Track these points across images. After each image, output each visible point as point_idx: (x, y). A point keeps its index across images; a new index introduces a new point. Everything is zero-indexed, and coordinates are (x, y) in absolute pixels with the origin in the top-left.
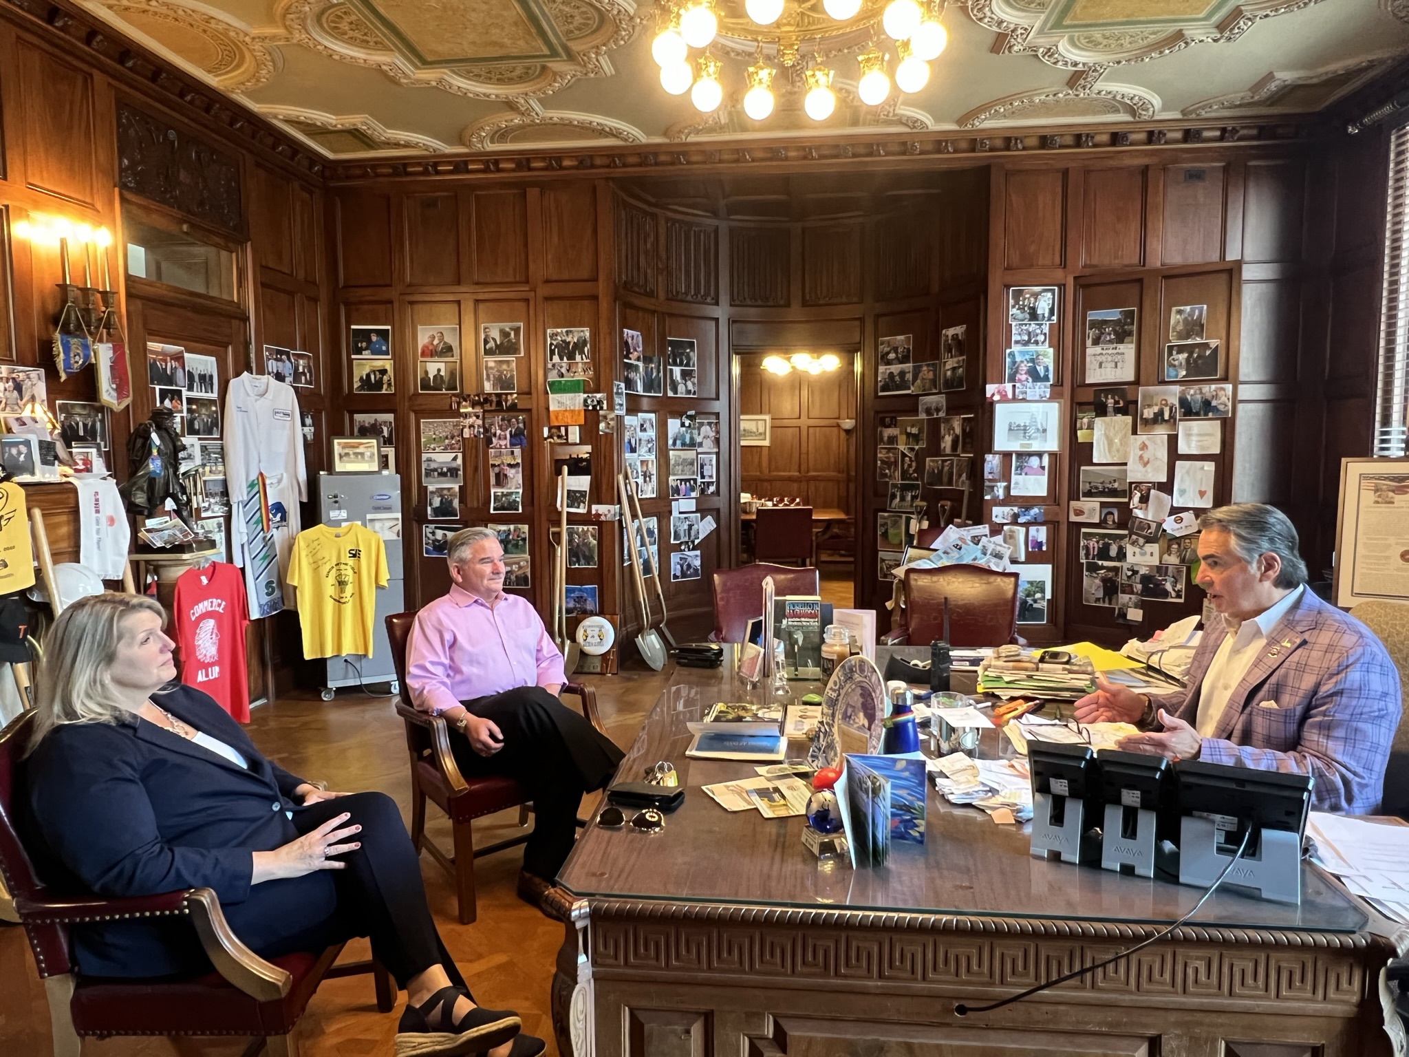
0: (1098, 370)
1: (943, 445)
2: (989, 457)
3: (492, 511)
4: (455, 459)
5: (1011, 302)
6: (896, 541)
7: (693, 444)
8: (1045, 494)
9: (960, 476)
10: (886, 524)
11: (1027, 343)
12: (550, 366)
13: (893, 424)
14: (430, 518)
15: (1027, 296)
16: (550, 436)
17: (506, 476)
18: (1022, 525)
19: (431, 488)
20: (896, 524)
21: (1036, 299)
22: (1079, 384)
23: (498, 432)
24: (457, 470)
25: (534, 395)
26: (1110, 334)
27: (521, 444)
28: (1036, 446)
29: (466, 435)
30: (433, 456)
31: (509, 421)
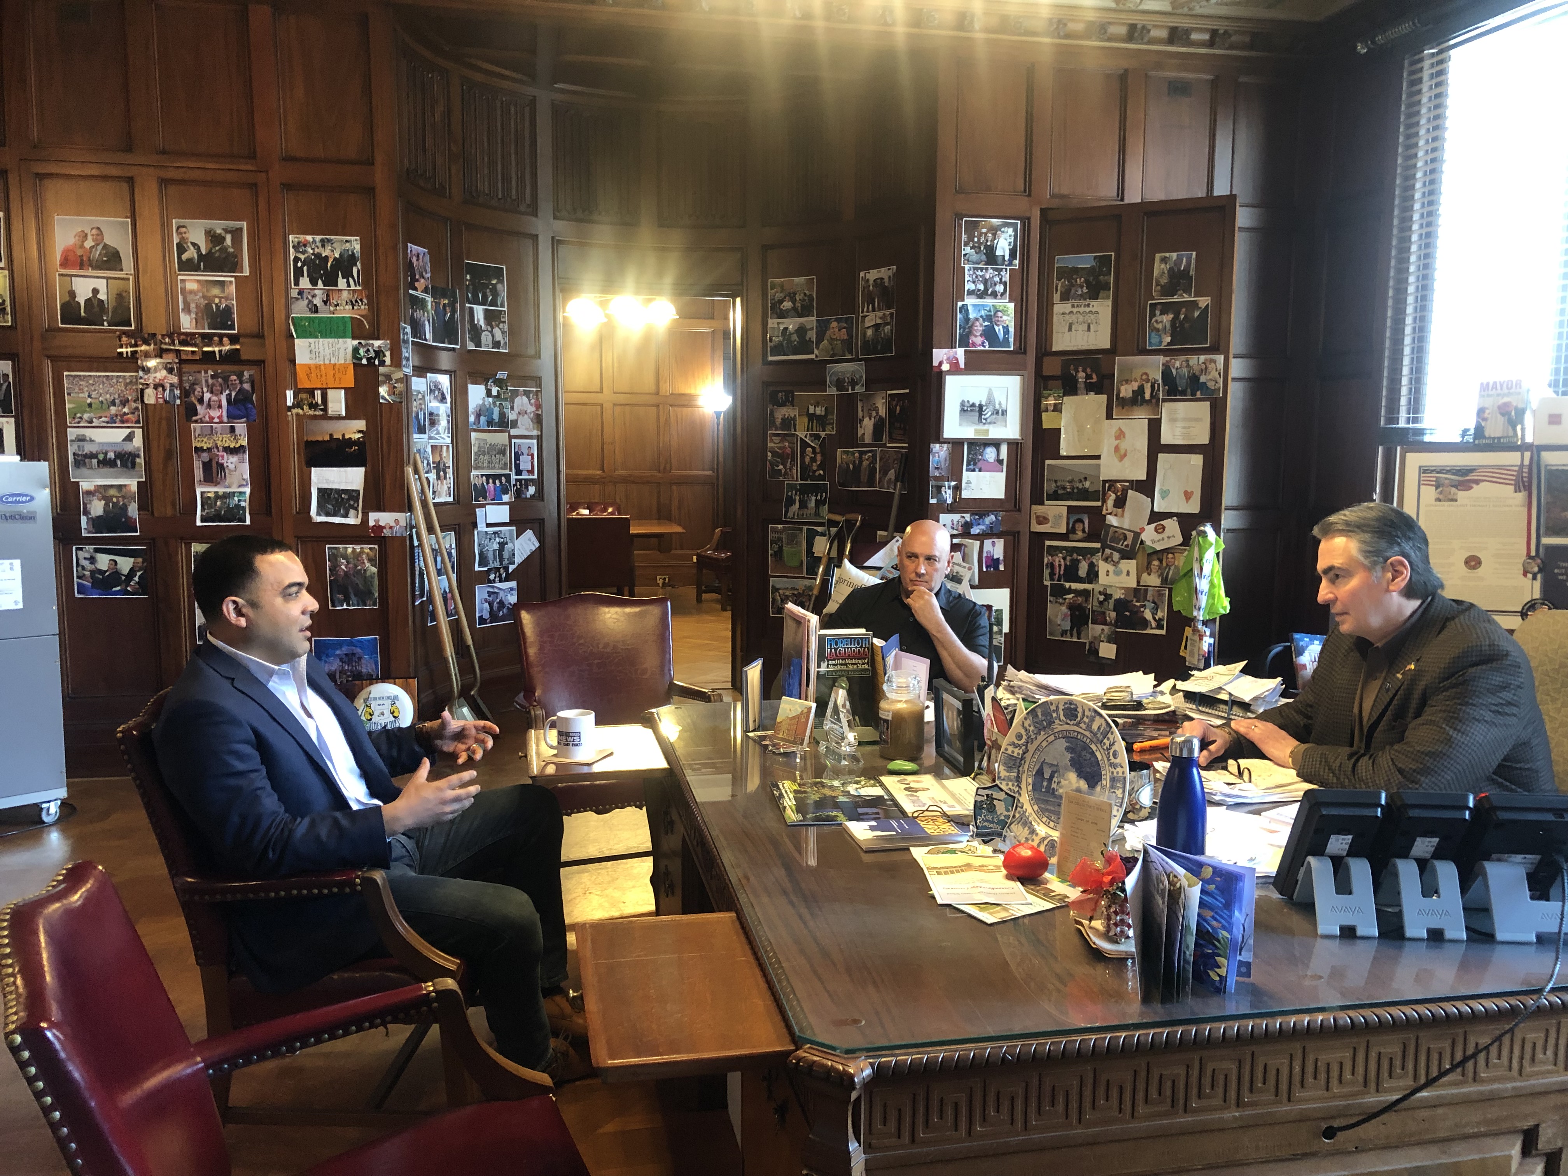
0: (1067, 334)
1: (860, 432)
2: (936, 447)
3: (199, 523)
4: (129, 438)
5: (964, 237)
6: (795, 563)
7: (503, 424)
8: (1002, 496)
9: (885, 472)
10: (780, 539)
11: (981, 295)
12: (294, 293)
13: (789, 401)
14: (84, 534)
15: (984, 230)
16: (298, 405)
17: (221, 467)
18: (976, 537)
19: (85, 485)
20: (793, 539)
21: (994, 235)
22: (1044, 351)
23: (207, 396)
24: (133, 456)
25: (269, 341)
26: (1082, 287)
27: (247, 416)
28: (995, 432)
29: (150, 397)
30: (89, 433)
31: (226, 379)
